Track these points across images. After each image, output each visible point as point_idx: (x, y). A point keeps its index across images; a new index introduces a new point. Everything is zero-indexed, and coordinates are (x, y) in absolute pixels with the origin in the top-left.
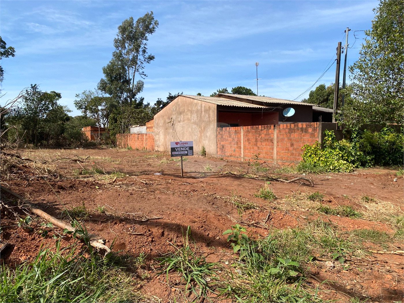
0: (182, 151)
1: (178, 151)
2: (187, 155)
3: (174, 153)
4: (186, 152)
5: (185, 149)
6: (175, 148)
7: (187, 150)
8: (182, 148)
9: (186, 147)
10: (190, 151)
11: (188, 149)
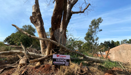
0: (61, 61)
1: (58, 61)
2: (64, 65)
3: (55, 62)
4: (64, 63)
5: (64, 60)
6: (56, 59)
7: (65, 62)
8: (62, 59)
9: (65, 59)
10: (67, 63)
11: (65, 60)
